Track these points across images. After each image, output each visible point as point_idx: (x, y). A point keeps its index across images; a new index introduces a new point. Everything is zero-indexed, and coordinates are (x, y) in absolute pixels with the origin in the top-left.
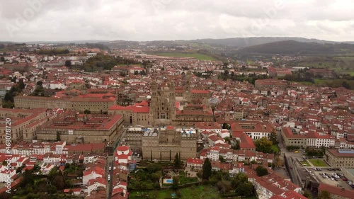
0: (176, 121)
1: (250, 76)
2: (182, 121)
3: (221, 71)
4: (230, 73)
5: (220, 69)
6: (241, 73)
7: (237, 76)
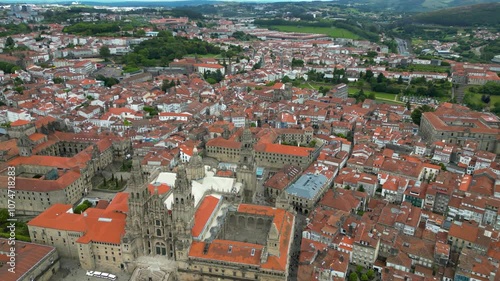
0: (187, 271)
1: (415, 82)
2: (203, 274)
3: (360, 70)
4: (376, 75)
5: (359, 66)
6: (397, 76)
7: (388, 81)
